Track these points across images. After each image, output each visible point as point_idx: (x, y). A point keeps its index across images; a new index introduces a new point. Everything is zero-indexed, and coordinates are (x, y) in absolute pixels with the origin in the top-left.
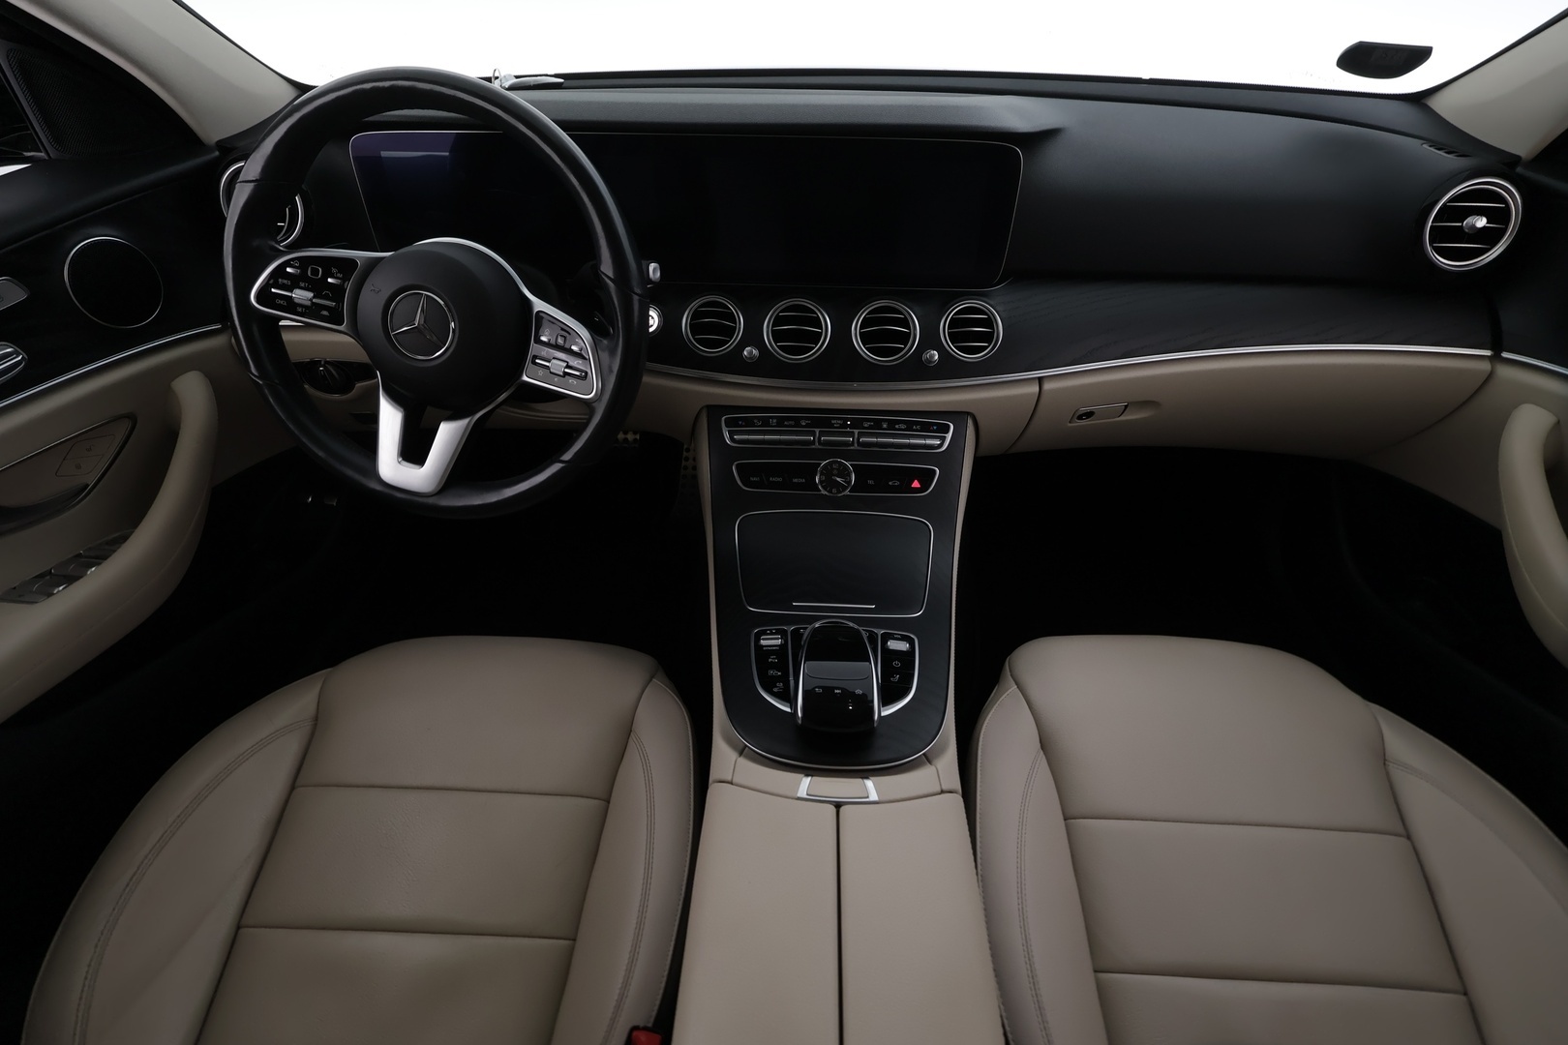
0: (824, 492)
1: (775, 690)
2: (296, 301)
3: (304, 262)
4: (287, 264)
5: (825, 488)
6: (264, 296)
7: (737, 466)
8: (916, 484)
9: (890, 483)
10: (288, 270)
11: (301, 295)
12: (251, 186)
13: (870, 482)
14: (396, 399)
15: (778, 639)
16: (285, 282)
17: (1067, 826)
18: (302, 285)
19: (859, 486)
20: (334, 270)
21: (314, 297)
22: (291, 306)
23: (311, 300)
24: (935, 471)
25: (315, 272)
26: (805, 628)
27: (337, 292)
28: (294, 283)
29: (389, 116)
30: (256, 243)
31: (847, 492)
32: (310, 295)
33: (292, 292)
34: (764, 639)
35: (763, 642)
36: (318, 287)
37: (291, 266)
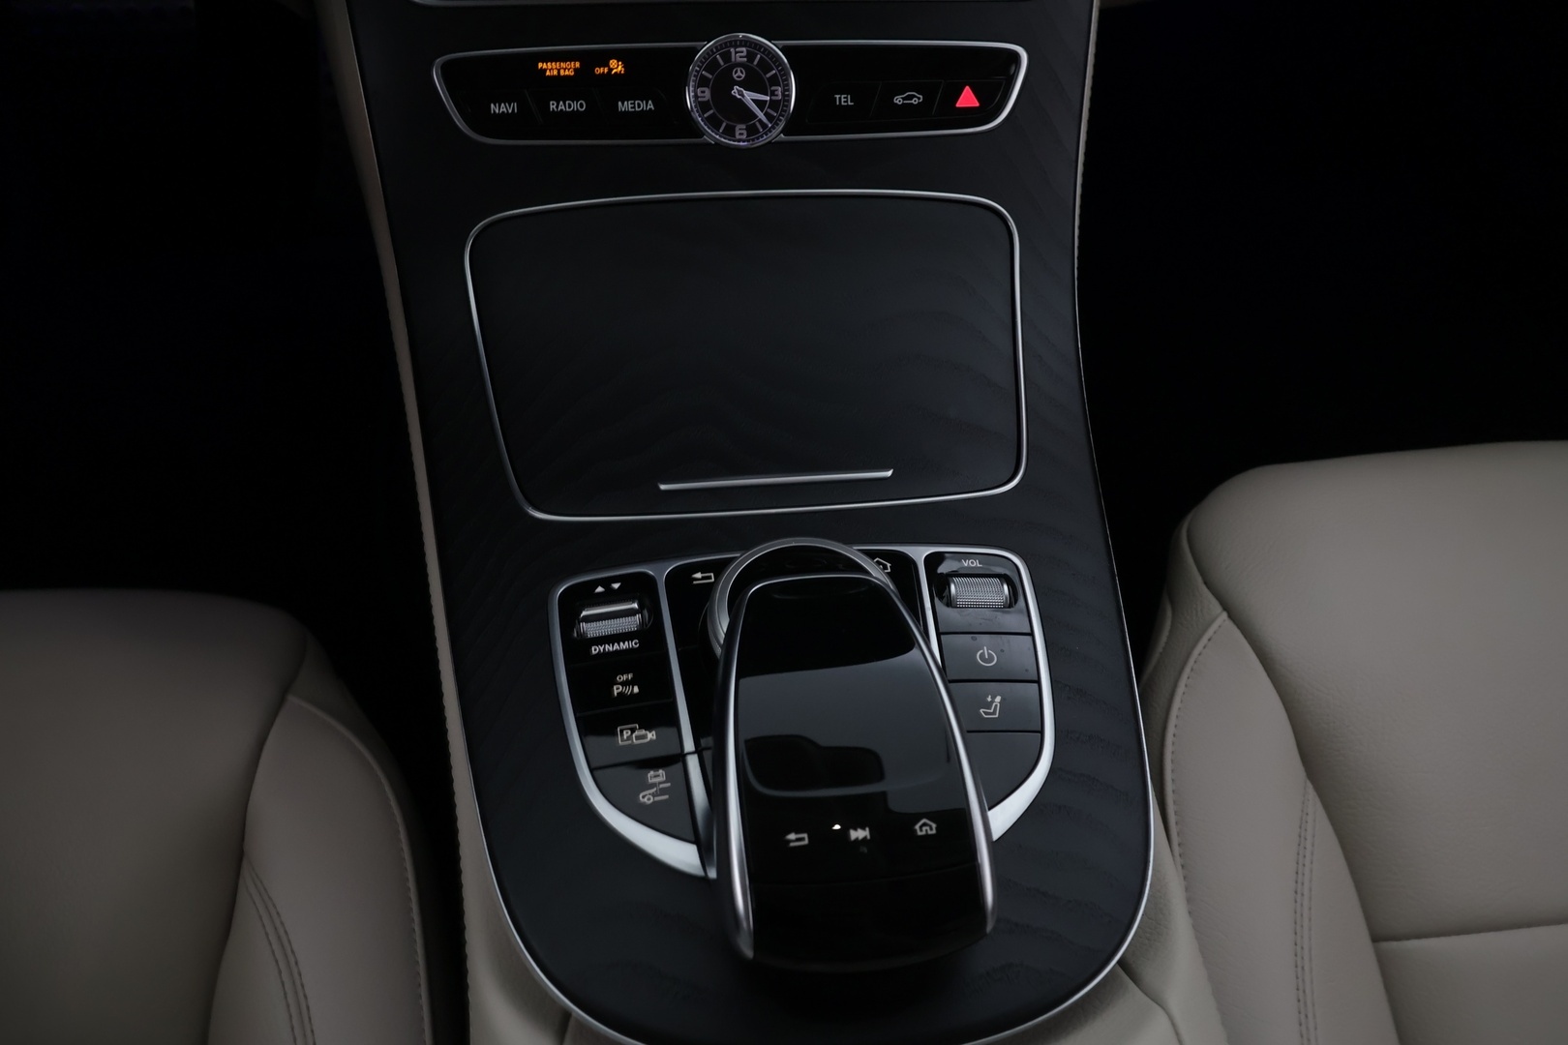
0: (712, 136)
1: (646, 798)
5: (714, 123)
7: (447, 71)
8: (967, 99)
9: (898, 100)
13: (843, 100)
15: (631, 613)
17: (1384, 965)
19: (813, 113)
24: (1015, 58)
26: (719, 568)
31: (776, 134)
34: (589, 619)
35: (592, 630)
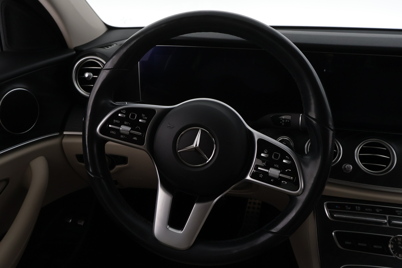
2: (121, 131)
3: (129, 110)
4: (119, 112)
6: (104, 129)
10: (119, 115)
11: (125, 128)
12: (108, 71)
14: (166, 188)
16: (117, 121)
18: (126, 123)
20: (143, 115)
21: (131, 130)
22: (118, 135)
23: (129, 132)
25: (133, 116)
27: (143, 127)
28: (122, 122)
29: (181, 37)
30: (103, 102)
32: (129, 129)
33: (120, 127)
36: (133, 124)
37: (121, 113)
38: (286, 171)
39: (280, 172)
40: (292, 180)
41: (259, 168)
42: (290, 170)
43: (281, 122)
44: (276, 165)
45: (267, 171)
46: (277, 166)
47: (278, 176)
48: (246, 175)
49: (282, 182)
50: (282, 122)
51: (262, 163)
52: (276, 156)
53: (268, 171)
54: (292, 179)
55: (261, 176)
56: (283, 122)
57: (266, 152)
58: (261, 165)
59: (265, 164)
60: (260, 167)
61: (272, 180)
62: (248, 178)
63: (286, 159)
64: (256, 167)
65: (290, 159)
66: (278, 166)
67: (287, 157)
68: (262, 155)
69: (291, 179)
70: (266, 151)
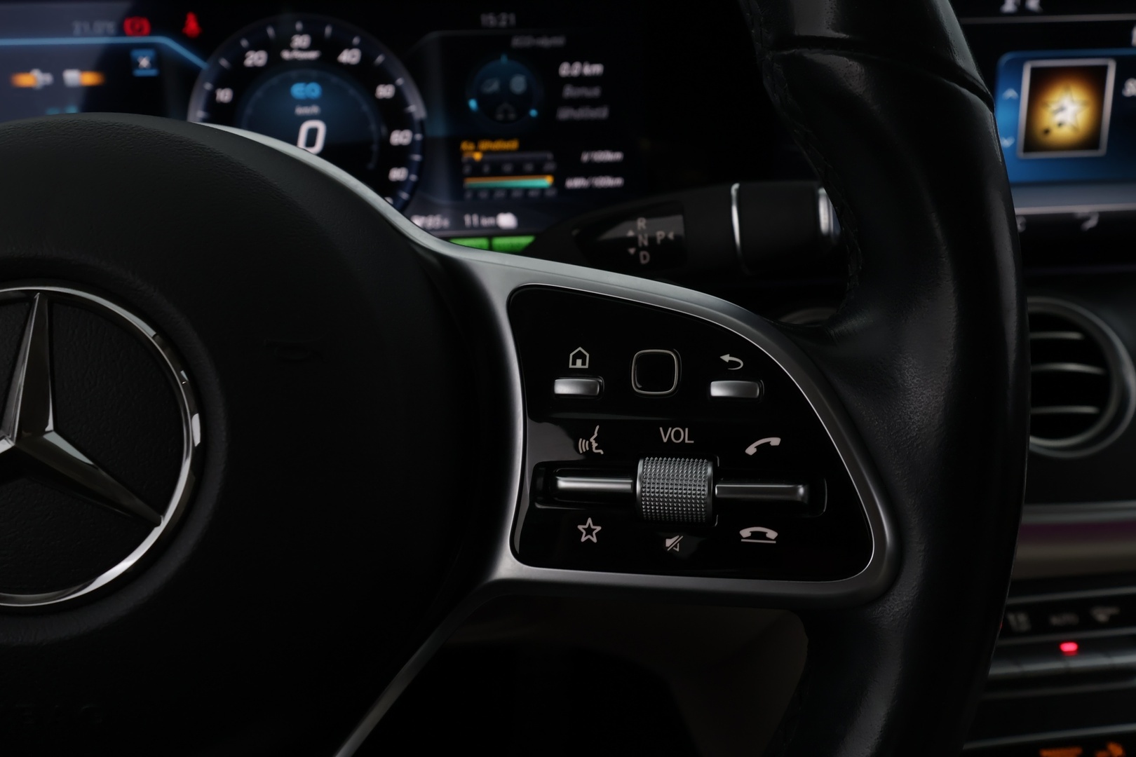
38: (751, 450)
39: (710, 470)
40: (806, 502)
41: (563, 483)
42: (775, 441)
43: (632, 251)
44: (672, 431)
45: (620, 485)
46: (677, 435)
47: (709, 501)
48: (489, 557)
49: (746, 533)
50: (639, 250)
51: (570, 442)
52: (656, 372)
53: (628, 487)
54: (803, 497)
55: (589, 531)
56: (644, 248)
57: (579, 362)
58: (573, 457)
59: (595, 445)
60: (566, 474)
61: (669, 542)
62: (508, 566)
63: (724, 373)
64: (540, 481)
65: (757, 366)
66: (685, 435)
67: (727, 358)
68: (563, 387)
69: (799, 499)
70: (580, 355)
